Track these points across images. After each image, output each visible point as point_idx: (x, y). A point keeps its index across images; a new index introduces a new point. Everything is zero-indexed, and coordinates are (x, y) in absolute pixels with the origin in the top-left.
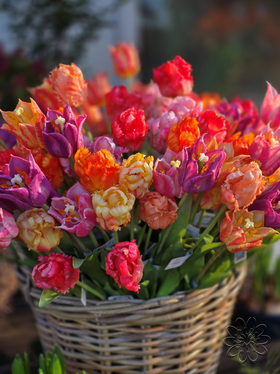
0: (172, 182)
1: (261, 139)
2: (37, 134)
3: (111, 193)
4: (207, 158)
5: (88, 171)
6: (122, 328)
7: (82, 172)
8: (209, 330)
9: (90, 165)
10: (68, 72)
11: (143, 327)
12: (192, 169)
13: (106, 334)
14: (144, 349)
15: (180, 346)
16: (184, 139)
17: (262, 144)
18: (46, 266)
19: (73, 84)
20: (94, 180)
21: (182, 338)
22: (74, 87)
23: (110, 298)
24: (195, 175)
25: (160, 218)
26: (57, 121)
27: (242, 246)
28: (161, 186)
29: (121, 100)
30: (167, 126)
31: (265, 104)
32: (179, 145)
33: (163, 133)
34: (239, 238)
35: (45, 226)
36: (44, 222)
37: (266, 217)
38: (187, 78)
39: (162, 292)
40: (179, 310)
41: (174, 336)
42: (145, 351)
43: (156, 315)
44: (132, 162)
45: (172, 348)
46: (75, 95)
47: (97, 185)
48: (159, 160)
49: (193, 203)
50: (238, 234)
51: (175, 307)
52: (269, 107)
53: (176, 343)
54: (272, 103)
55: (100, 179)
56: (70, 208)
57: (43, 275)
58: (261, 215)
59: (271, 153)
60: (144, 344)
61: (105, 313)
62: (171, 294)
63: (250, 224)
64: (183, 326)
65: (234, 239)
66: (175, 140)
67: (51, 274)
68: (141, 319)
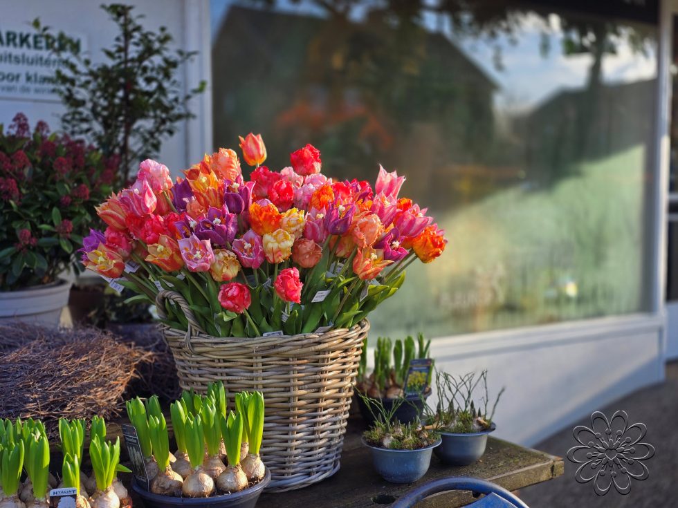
0: (318, 229)
1: (378, 200)
2: (218, 195)
3: (278, 233)
4: (344, 208)
5: (261, 219)
6: (274, 361)
7: (257, 219)
8: (343, 371)
9: (264, 213)
10: (227, 154)
11: (291, 359)
12: (335, 214)
13: (260, 366)
14: (292, 380)
15: (320, 380)
16: (324, 200)
17: (379, 204)
18: (231, 289)
19: (232, 163)
20: (265, 225)
21: (322, 372)
22: (232, 165)
23: (265, 335)
24: (337, 218)
25: (310, 256)
26: (233, 186)
27: (370, 271)
28: (310, 233)
29: (266, 177)
30: (308, 194)
31: (378, 180)
32: (320, 205)
33: (306, 198)
34: (368, 265)
35: (231, 258)
36: (229, 256)
37: (385, 253)
38: (317, 161)
39: (306, 329)
40: (319, 343)
41: (316, 369)
42: (292, 382)
43: (303, 346)
44: (290, 214)
45: (314, 381)
46: (233, 172)
47: (266, 229)
48: (307, 214)
49: (330, 253)
50: (367, 262)
51: (317, 340)
52: (381, 182)
53: (318, 376)
54: (383, 179)
55: (270, 223)
56: (247, 246)
57: (230, 294)
58: (381, 252)
59: (386, 211)
60: (292, 375)
61: (262, 345)
62: (313, 332)
63: (374, 256)
64: (323, 360)
65: (363, 267)
66: (317, 201)
67: (235, 293)
68: (291, 350)
